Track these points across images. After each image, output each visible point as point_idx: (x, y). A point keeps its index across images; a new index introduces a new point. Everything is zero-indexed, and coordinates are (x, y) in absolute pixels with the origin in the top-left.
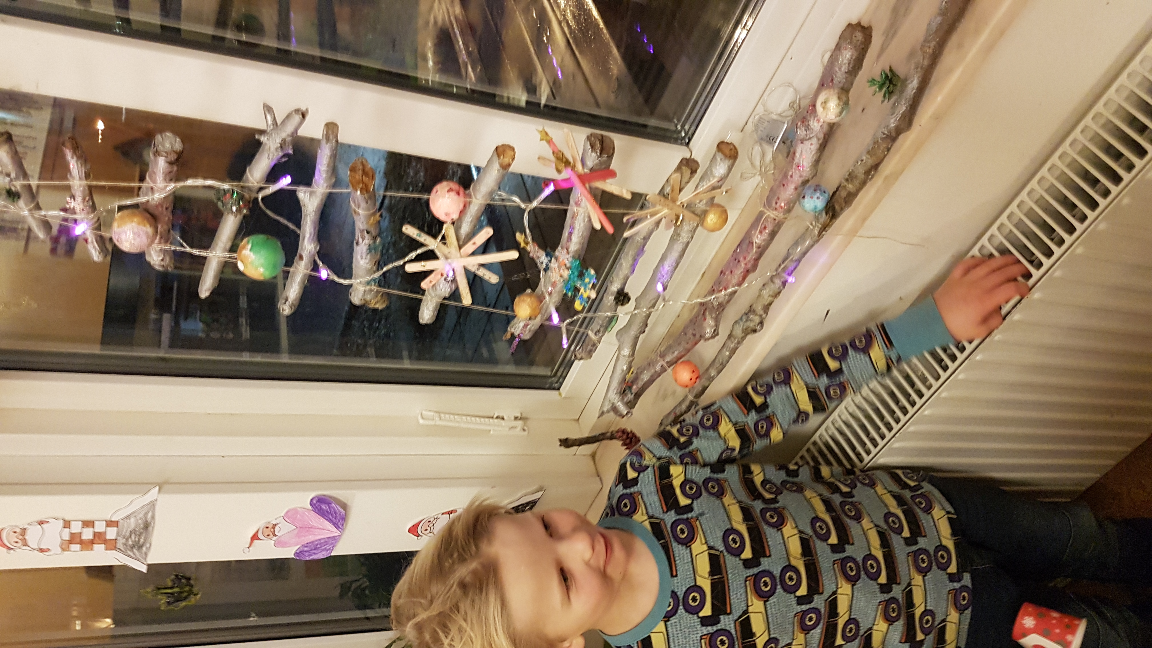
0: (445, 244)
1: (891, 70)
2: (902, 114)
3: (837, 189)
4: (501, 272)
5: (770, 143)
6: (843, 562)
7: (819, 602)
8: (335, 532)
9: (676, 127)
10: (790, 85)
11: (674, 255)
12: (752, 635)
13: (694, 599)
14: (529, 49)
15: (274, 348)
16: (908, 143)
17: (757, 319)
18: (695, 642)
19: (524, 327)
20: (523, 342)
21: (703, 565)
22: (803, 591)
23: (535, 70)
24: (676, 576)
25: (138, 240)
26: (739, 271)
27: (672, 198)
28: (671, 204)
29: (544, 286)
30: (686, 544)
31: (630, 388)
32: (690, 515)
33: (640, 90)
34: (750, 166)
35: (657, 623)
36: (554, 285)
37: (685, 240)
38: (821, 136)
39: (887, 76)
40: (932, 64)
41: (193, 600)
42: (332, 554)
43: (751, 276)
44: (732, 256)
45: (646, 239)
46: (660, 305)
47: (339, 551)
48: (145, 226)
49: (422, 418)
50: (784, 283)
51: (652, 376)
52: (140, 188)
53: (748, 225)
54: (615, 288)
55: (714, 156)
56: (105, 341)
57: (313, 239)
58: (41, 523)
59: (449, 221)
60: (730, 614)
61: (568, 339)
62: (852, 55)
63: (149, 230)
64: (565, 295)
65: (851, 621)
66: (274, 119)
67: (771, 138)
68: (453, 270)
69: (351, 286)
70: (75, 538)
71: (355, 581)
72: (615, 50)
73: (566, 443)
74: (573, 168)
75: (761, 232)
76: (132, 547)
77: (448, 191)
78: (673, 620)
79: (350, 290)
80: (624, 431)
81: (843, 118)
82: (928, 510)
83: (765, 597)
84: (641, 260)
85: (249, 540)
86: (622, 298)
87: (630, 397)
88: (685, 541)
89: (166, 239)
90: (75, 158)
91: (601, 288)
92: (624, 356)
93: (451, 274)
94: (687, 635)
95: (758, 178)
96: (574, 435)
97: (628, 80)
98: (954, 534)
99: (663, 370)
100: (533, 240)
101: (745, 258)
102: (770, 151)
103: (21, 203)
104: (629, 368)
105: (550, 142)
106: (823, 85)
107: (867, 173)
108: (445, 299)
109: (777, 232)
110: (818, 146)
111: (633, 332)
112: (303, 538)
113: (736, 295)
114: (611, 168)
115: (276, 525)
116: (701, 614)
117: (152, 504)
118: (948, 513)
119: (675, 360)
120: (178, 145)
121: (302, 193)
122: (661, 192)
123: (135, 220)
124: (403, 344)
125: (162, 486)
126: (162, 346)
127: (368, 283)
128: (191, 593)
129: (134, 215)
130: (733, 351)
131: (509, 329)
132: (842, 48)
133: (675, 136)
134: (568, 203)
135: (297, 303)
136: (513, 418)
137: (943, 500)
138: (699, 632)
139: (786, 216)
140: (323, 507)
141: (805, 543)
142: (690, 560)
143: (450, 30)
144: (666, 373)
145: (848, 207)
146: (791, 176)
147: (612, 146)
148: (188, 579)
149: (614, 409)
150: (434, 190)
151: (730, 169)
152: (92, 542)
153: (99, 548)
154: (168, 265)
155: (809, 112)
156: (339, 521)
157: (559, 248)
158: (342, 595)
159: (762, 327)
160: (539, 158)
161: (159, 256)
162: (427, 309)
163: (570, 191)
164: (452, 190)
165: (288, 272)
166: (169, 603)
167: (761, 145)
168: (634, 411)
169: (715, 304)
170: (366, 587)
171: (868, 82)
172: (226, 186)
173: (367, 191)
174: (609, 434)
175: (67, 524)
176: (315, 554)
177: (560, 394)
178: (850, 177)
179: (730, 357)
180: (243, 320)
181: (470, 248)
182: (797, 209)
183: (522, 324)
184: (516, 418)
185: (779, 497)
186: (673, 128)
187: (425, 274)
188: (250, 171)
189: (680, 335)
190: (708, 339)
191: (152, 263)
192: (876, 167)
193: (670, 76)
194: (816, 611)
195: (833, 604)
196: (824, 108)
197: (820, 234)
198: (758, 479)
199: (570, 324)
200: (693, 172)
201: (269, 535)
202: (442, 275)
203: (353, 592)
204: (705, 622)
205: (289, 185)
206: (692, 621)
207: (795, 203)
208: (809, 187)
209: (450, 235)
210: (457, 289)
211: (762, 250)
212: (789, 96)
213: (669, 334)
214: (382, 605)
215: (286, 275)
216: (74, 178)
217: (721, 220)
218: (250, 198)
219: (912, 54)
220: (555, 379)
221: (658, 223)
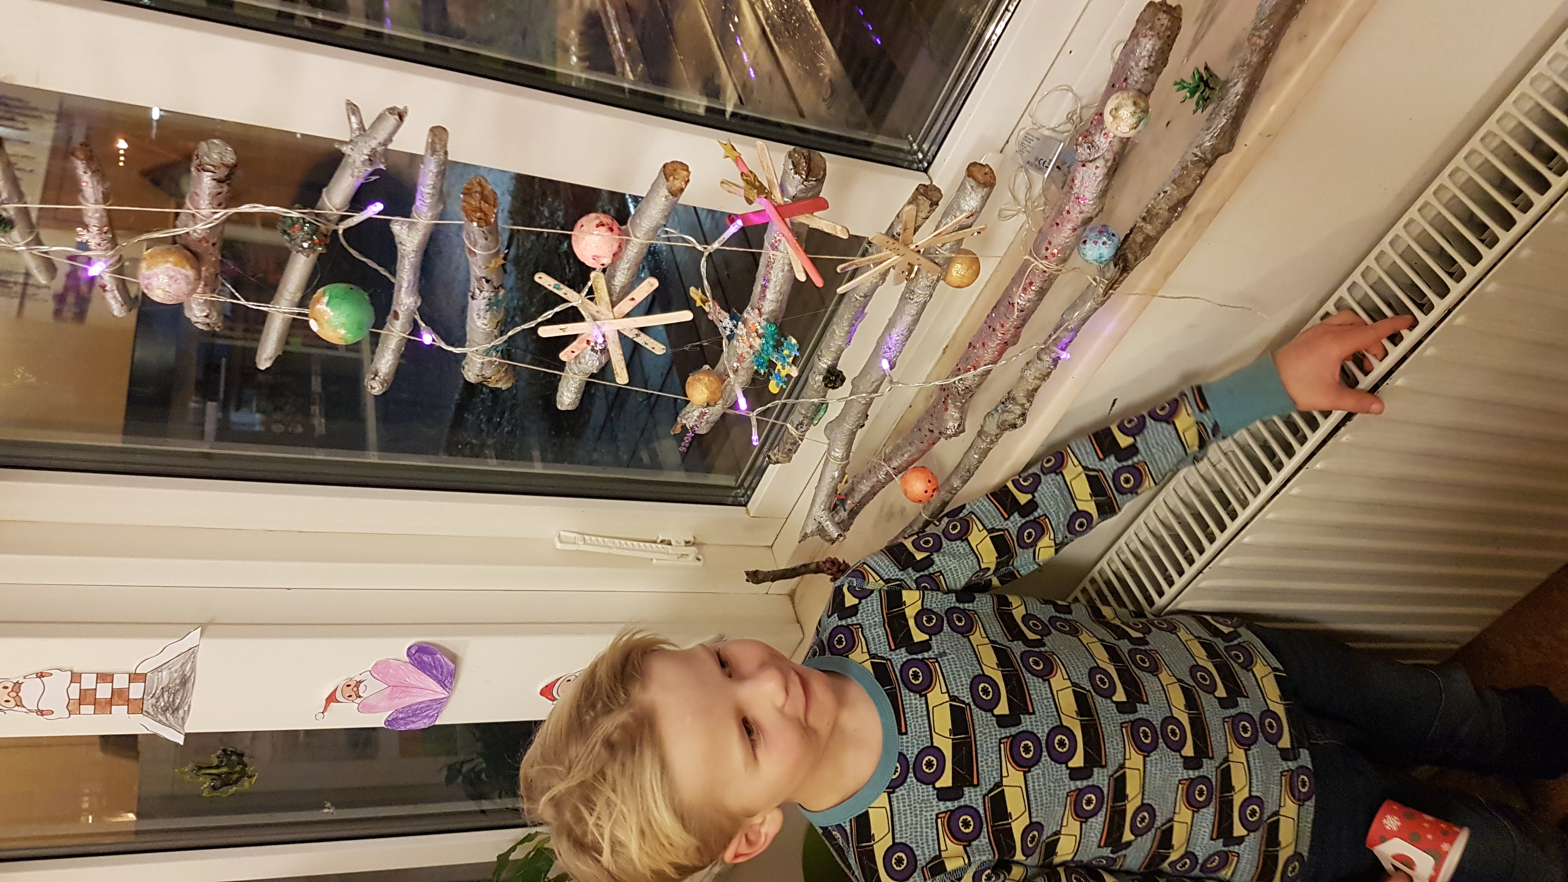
0: (592, 299)
1: (1206, 68)
2: (1222, 128)
3: (1131, 231)
4: (667, 341)
5: (1040, 169)
6: (1134, 726)
7: (1100, 778)
8: (441, 693)
9: (911, 145)
10: (1070, 89)
11: (907, 319)
12: (1007, 816)
13: (929, 764)
14: (709, 41)
15: (359, 444)
16: (1229, 169)
17: (1018, 410)
18: (929, 821)
19: (698, 417)
20: (697, 437)
21: (943, 721)
22: (1078, 761)
23: (717, 68)
24: (906, 733)
25: (175, 286)
26: (993, 345)
27: (903, 242)
28: (902, 249)
29: (727, 361)
30: (919, 693)
31: (843, 502)
32: (926, 655)
33: (861, 97)
34: (1012, 200)
35: (878, 795)
36: (741, 359)
37: (921, 299)
38: (1109, 156)
39: (1201, 78)
40: (1264, 61)
41: (246, 784)
42: (437, 723)
43: (1011, 351)
44: (986, 323)
45: (868, 297)
46: (885, 388)
47: (445, 718)
48: (183, 267)
49: (561, 542)
50: (1056, 361)
51: (873, 487)
52: (177, 215)
53: (1008, 282)
54: (823, 364)
55: (963, 183)
56: (128, 431)
57: (412, 291)
58: (41, 675)
59: (599, 267)
60: (978, 785)
61: (760, 438)
62: (1154, 46)
63: (191, 273)
64: (757, 372)
65: (1143, 807)
66: (361, 122)
67: (1042, 162)
68: (604, 336)
69: (464, 355)
70: (86, 697)
71: (468, 761)
72: (828, 44)
73: (755, 577)
74: (768, 195)
75: (1025, 289)
76: (165, 710)
77: (598, 226)
78: (899, 792)
79: (463, 363)
80: (834, 562)
81: (1139, 132)
82: (1248, 666)
83: (1025, 766)
84: (860, 327)
85: (324, 702)
86: (834, 378)
87: (843, 514)
88: (920, 689)
89: (212, 287)
90: (90, 173)
91: (805, 362)
92: (835, 458)
93: (601, 340)
94: (918, 812)
95: (1022, 217)
96: (767, 566)
97: (845, 83)
98: (1284, 696)
99: (889, 478)
100: (713, 299)
101: (1003, 326)
102: (1039, 180)
103: (15, 234)
104: (843, 474)
105: (738, 160)
106: (1113, 86)
107: (1172, 209)
108: (592, 376)
109: (1047, 290)
110: (1106, 170)
111: (848, 426)
112: (397, 701)
113: (989, 376)
114: (821, 195)
115: (360, 682)
116: (938, 785)
117: (192, 652)
118: (1275, 669)
119: (904, 465)
120: (230, 158)
121: (399, 227)
122: (890, 233)
123: (171, 259)
124: (533, 440)
125: (204, 627)
126: (207, 437)
127: (487, 353)
128: (243, 774)
129: (169, 252)
130: (985, 453)
131: (679, 419)
132: (1140, 34)
133: (910, 158)
134: (762, 247)
135: (390, 378)
136: (683, 544)
137: (1268, 654)
138: (935, 808)
139: (1059, 267)
140: (425, 658)
141: (1081, 698)
142: (925, 713)
143: (602, 14)
144: (892, 483)
145: (1146, 256)
146: (1068, 212)
147: (823, 166)
148: (241, 755)
149: (821, 531)
150: (579, 224)
151: (985, 200)
152: (110, 702)
153: (120, 710)
154: (216, 324)
155: (1095, 123)
156: (446, 678)
157: (749, 308)
158: (450, 780)
159: (1024, 420)
160: (722, 182)
161: (203, 311)
162: (568, 390)
163: (764, 227)
164: (603, 225)
165: (379, 335)
166: (214, 788)
167: (1027, 172)
168: (848, 534)
169: (961, 387)
170: (481, 771)
171: (1176, 84)
172: (295, 214)
173: (487, 223)
174: (813, 566)
175: (76, 677)
176: (414, 722)
177: (748, 512)
178: (1149, 216)
179: (980, 462)
180: (316, 409)
181: (626, 305)
182: (1075, 260)
183: (696, 413)
184: (687, 543)
185: (1046, 639)
186: (906, 147)
187: (566, 341)
188: (327, 195)
189: (912, 431)
190: (950, 436)
191: (194, 319)
192: (1184, 202)
193: (901, 79)
194: (1096, 789)
195: (1119, 783)
196: (1114, 117)
197: (1106, 293)
198: (1018, 613)
199: (763, 413)
200: (934, 204)
201: (350, 696)
202: (588, 342)
203: (464, 777)
204: (943, 795)
205: (379, 214)
206: (926, 794)
207: (1073, 250)
208: (1092, 230)
209: (599, 286)
210: (609, 362)
211: (1026, 315)
212: (1067, 104)
213: (897, 431)
214: (504, 793)
215: (375, 339)
216: (87, 200)
217: (970, 271)
218: (328, 230)
219: (1236, 48)
220: (741, 491)
221: (884, 276)
